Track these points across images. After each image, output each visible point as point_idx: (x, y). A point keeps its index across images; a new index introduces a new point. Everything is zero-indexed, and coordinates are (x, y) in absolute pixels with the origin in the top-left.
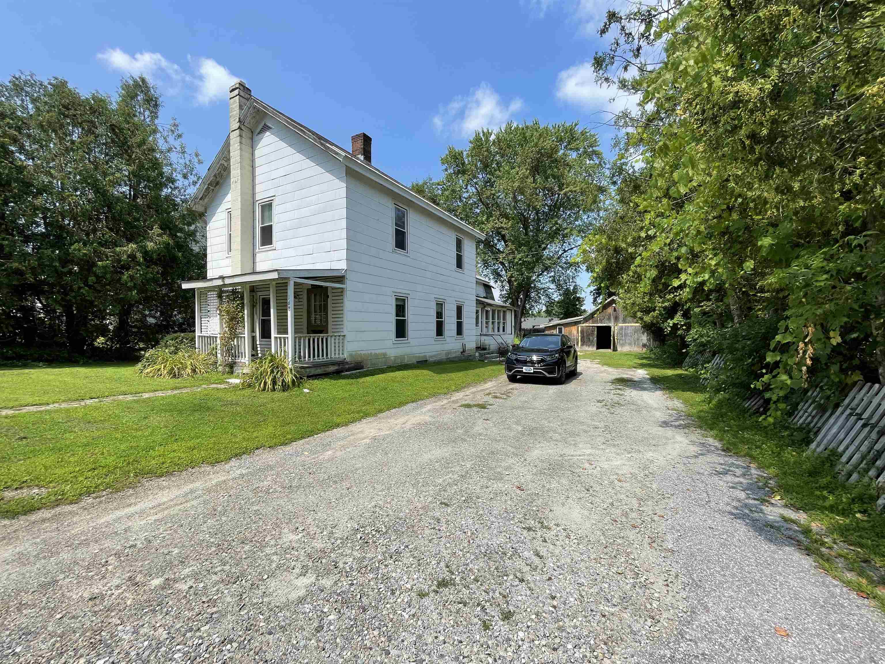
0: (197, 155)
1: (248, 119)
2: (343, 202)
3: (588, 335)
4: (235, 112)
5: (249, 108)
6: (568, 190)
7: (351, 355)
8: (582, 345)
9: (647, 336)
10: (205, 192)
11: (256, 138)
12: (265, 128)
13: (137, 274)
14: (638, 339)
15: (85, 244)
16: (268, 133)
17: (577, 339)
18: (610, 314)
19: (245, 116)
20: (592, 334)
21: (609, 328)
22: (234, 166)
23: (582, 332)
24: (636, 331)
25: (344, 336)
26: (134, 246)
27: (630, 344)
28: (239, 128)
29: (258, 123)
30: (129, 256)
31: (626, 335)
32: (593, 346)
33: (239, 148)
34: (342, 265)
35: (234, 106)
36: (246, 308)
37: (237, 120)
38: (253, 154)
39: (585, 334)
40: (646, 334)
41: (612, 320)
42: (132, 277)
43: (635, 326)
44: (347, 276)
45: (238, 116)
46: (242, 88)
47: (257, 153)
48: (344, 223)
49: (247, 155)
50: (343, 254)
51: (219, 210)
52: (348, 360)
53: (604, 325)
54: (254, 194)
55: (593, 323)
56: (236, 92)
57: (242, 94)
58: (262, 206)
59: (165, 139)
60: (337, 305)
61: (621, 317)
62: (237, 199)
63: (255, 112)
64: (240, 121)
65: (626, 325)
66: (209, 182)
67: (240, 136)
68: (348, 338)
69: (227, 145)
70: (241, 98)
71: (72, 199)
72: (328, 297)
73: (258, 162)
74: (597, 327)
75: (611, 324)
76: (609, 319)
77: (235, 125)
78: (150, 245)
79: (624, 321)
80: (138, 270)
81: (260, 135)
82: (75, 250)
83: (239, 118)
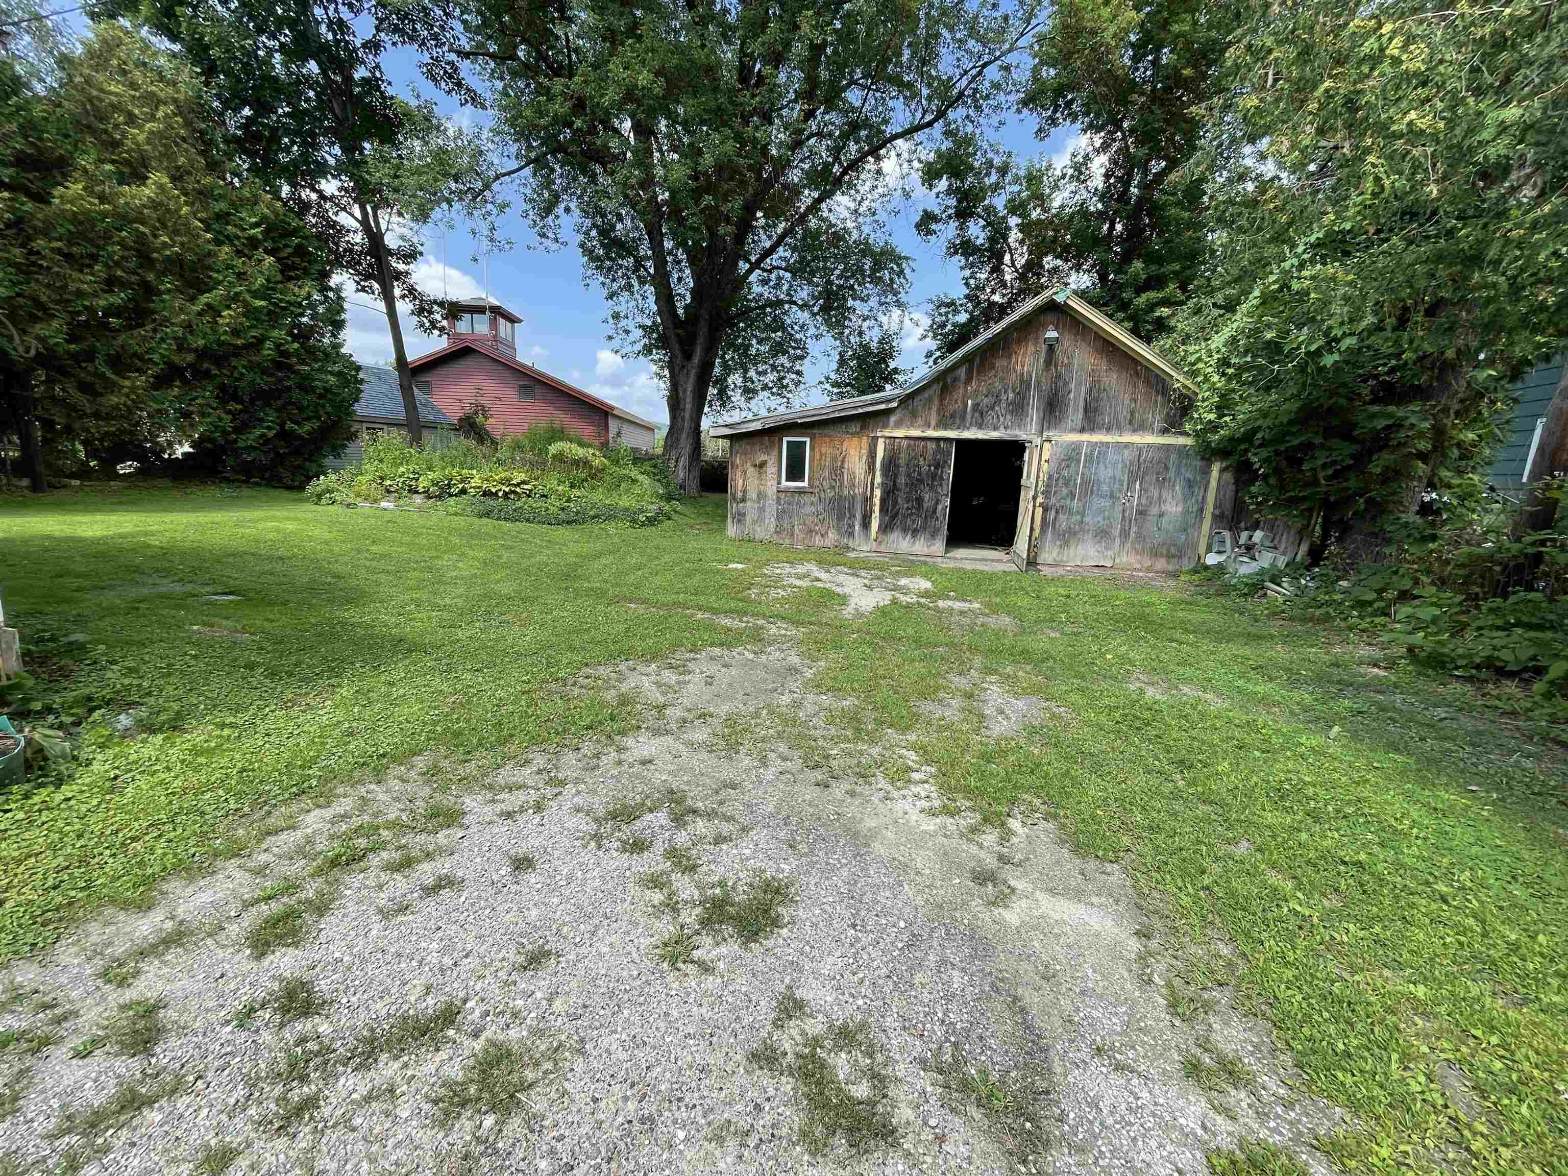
3: (916, 483)
8: (885, 528)
14: (1142, 513)
17: (868, 500)
18: (1025, 383)
20: (935, 477)
21: (1016, 449)
23: (890, 465)
24: (1139, 468)
27: (1103, 534)
31: (1089, 488)
32: (933, 535)
39: (902, 480)
41: (1034, 413)
43: (1140, 449)
53: (994, 435)
55: (942, 424)
61: (1078, 395)
65: (1098, 437)
74: (960, 443)
75: (1027, 433)
76: (1018, 408)
79: (1090, 422)
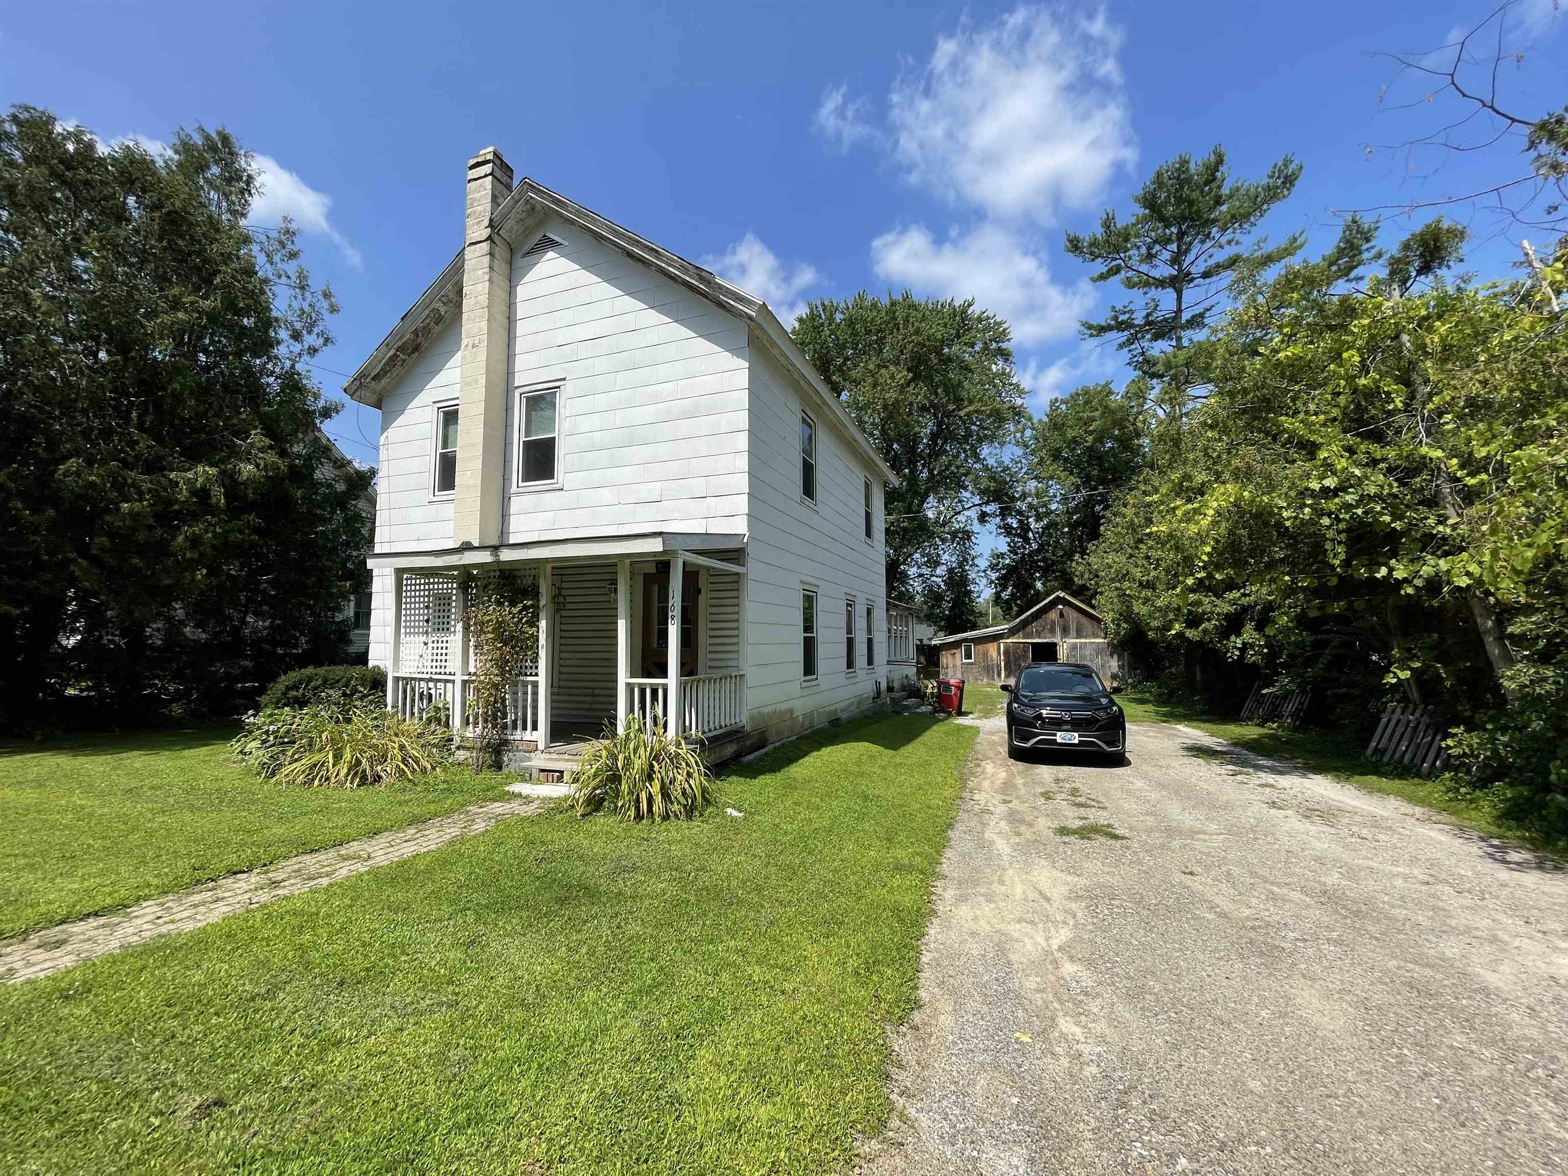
0: (327, 295)
1: (510, 223)
2: (744, 397)
3: (1017, 659)
4: (480, 208)
5: (517, 202)
6: (971, 408)
7: (752, 717)
8: (1007, 676)
9: (1119, 660)
10: (387, 364)
11: (520, 262)
12: (547, 244)
13: (206, 532)
14: (1103, 666)
15: (90, 463)
16: (551, 254)
17: (999, 666)
18: (1054, 623)
19: (505, 216)
20: (1025, 656)
21: (1054, 646)
22: (472, 315)
23: (1006, 652)
24: (1099, 651)
25: (742, 676)
26: (212, 471)
28: (489, 238)
29: (528, 232)
30: (193, 492)
31: (1083, 658)
33: (487, 277)
34: (740, 526)
35: (477, 195)
36: (543, 615)
37: (486, 223)
38: (511, 293)
39: (1012, 658)
40: (1116, 657)
41: (1058, 632)
42: (195, 541)
43: (1098, 644)
44: (749, 550)
45: (488, 215)
46: (498, 162)
47: (522, 292)
48: (742, 441)
49: (502, 295)
50: (742, 504)
51: (416, 402)
52: (748, 728)
53: (1043, 641)
54: (509, 373)
55: (1024, 637)
56: (487, 168)
57: (498, 174)
58: (527, 398)
59: (268, 256)
60: (722, 610)
61: (1073, 626)
62: (476, 381)
63: (528, 211)
64: (491, 225)
65: (1083, 640)
66: (400, 343)
67: (491, 254)
68: (750, 680)
69: (457, 268)
70: (496, 181)
71: (67, 360)
72: (699, 591)
73: (521, 310)
74: (1032, 644)
75: (1057, 640)
76: (1052, 631)
77: (478, 230)
78: (247, 470)
79: (1079, 636)
80: (210, 524)
81: (532, 258)
82: (66, 474)
83: (491, 220)
